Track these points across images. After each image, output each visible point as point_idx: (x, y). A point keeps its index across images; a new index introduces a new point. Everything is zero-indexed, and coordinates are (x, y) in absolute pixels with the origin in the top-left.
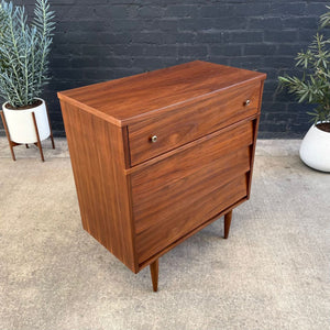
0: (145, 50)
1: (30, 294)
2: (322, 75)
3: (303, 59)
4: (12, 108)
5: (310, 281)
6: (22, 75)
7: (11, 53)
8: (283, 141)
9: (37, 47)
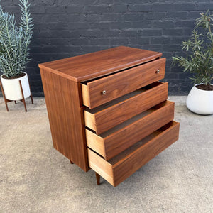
0: (89, 41)
1: (21, 188)
2: (198, 56)
3: (186, 46)
4: (7, 78)
5: (191, 177)
6: (13, 57)
7: (6, 44)
8: (176, 97)
9: (23, 40)
